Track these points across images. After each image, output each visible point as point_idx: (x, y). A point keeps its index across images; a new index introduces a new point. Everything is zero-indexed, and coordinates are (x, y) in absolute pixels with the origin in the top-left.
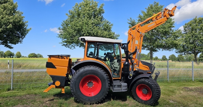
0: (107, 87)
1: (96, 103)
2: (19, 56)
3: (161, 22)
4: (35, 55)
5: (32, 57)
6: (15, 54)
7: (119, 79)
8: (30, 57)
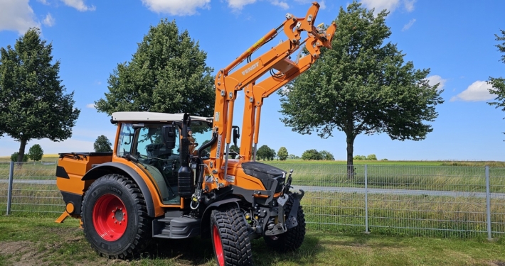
0: (136, 224)
1: (119, 258)
2: (283, 156)
3: (276, 57)
4: (317, 153)
5: (311, 158)
6: (277, 152)
7: (178, 209)
8: (305, 157)
